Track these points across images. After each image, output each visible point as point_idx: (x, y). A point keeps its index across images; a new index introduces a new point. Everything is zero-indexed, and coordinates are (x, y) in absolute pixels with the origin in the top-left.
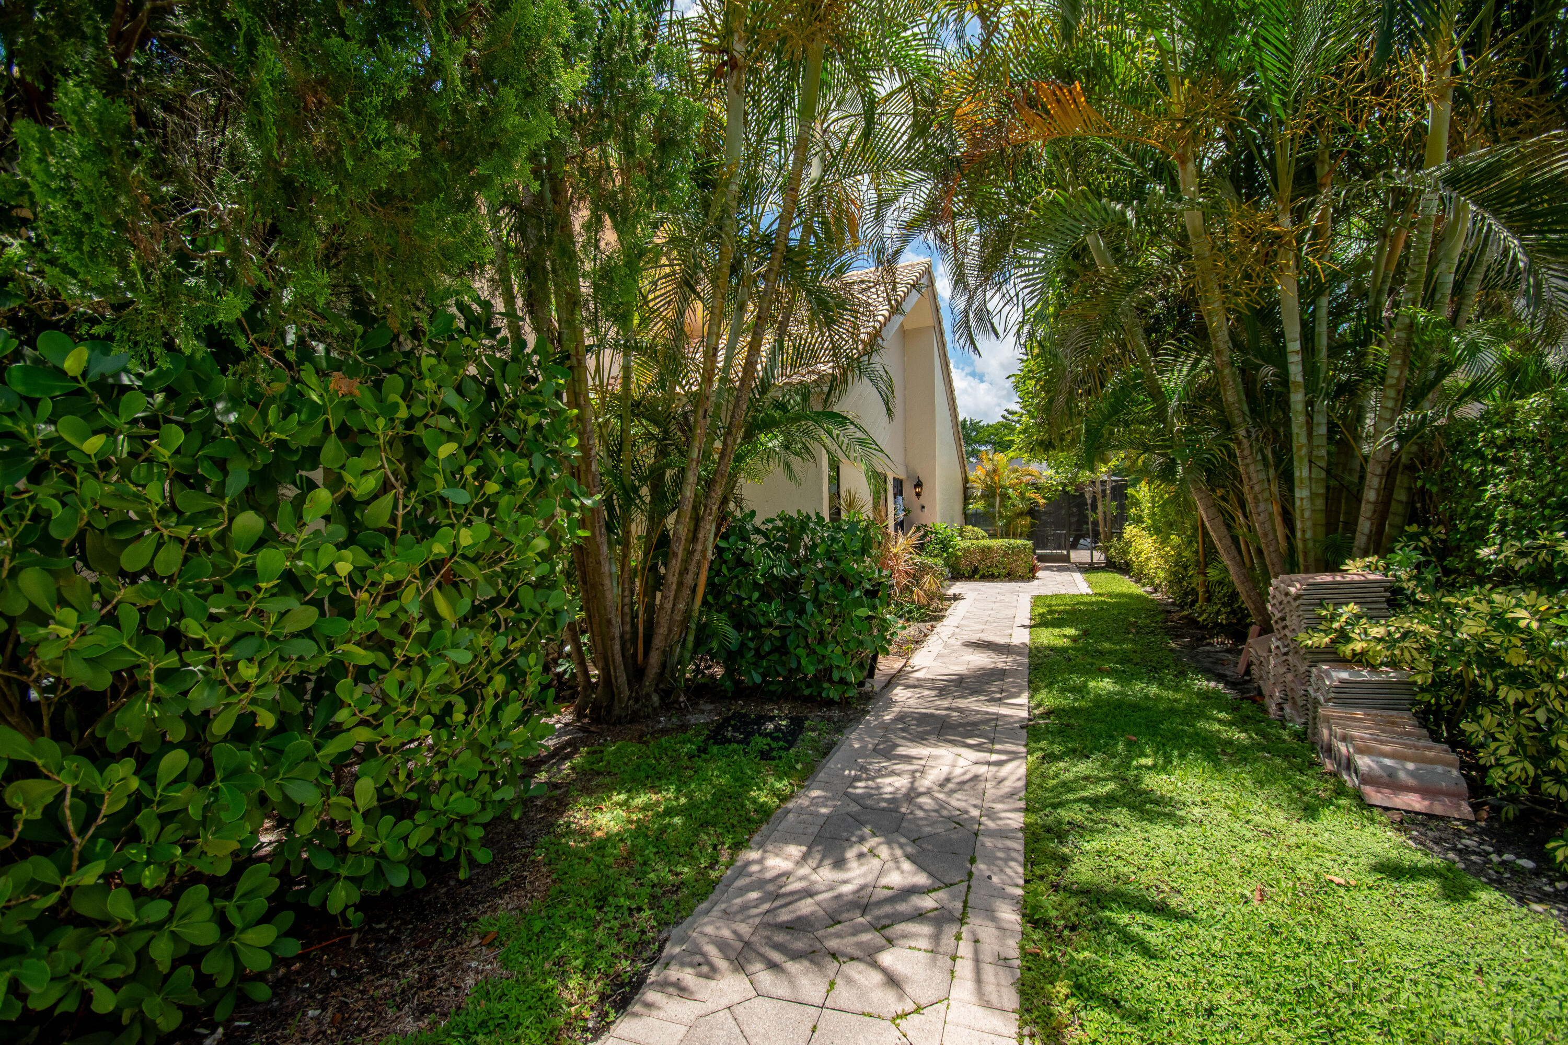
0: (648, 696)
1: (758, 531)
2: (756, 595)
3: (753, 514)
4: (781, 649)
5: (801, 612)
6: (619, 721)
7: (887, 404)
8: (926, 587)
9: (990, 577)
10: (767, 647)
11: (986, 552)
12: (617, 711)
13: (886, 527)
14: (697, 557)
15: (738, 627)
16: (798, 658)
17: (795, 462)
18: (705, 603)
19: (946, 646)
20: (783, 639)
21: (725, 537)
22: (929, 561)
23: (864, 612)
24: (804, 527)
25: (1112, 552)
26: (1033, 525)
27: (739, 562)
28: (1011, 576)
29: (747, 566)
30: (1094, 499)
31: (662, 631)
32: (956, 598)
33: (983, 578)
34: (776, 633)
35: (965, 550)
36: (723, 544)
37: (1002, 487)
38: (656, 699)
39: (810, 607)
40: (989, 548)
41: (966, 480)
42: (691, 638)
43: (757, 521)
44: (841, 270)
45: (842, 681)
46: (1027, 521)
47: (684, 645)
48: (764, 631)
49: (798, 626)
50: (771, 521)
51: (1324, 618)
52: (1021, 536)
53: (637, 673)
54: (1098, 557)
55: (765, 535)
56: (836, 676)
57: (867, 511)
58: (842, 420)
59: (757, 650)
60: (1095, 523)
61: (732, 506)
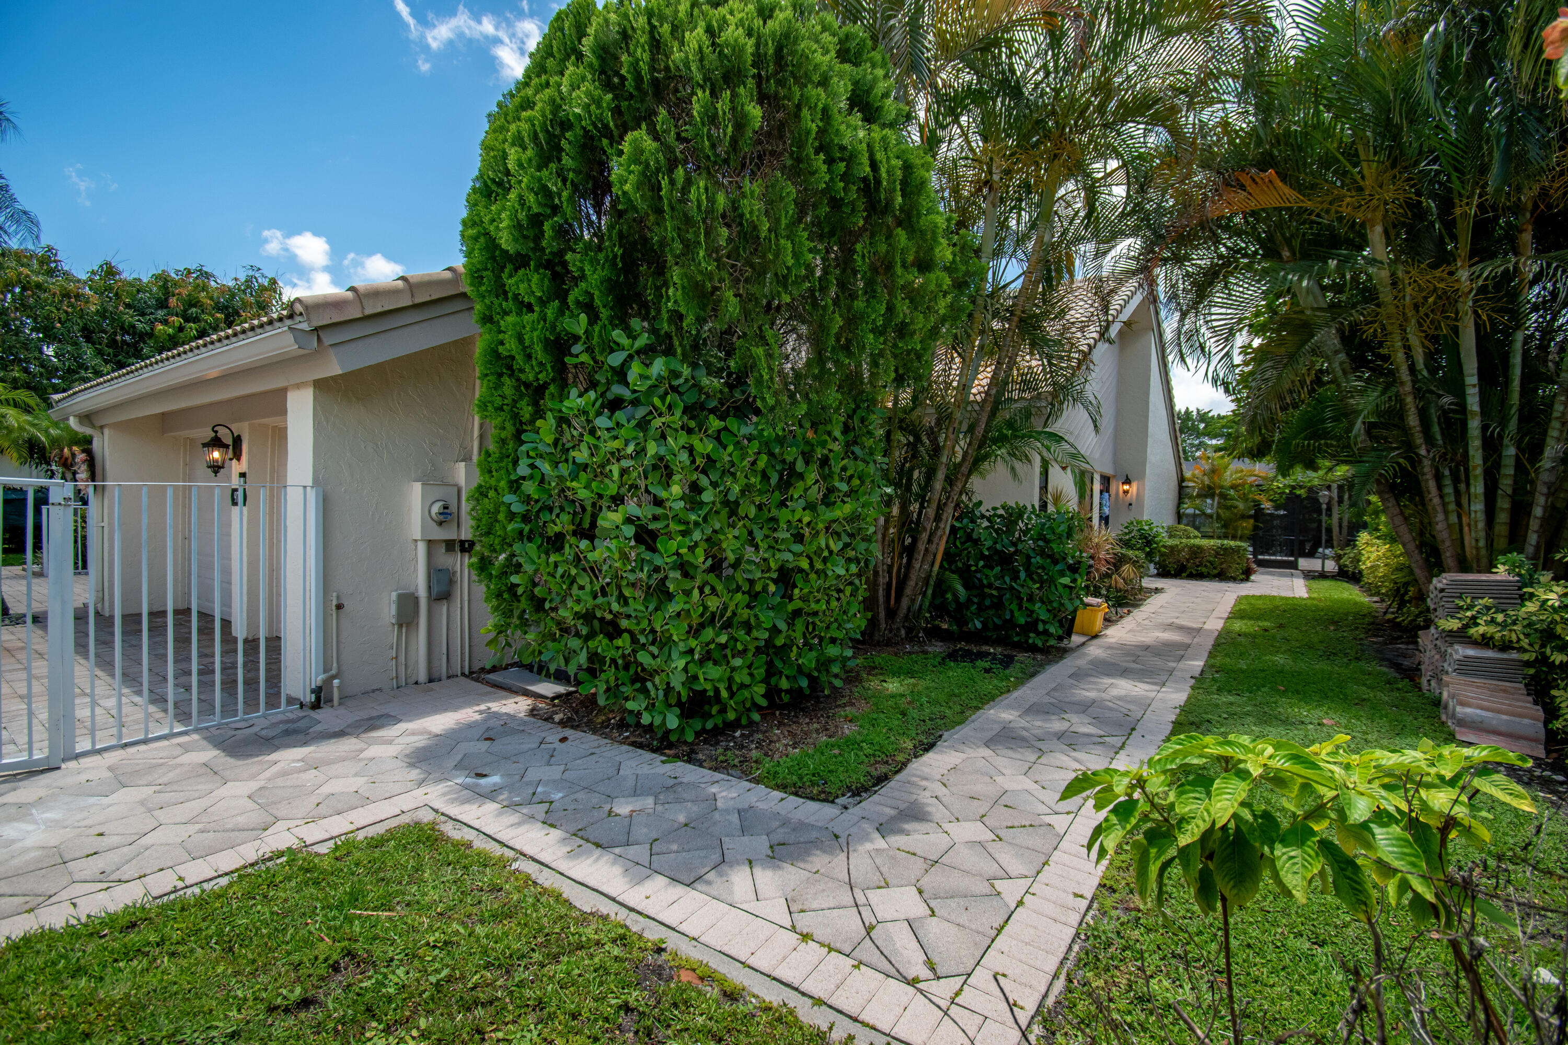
0: (898, 629)
1: (983, 516)
2: (981, 563)
3: (980, 503)
4: (998, 605)
5: (1015, 578)
6: (878, 644)
7: (1094, 422)
8: (1124, 574)
9: (1199, 576)
10: (988, 602)
11: (1196, 551)
12: (876, 637)
13: (1090, 519)
14: (939, 533)
15: (966, 587)
16: (1012, 612)
17: (1018, 465)
18: (941, 566)
19: (1139, 624)
20: (1000, 597)
21: (959, 519)
22: (1130, 553)
23: (1066, 580)
24: (1020, 516)
25: (1346, 561)
26: (1256, 528)
27: (969, 537)
28: (1222, 576)
29: (976, 542)
30: (1329, 505)
31: (912, 583)
32: (1157, 591)
33: (1191, 576)
34: (995, 593)
35: (1172, 548)
36: (957, 524)
37: (1222, 487)
38: (903, 632)
39: (1023, 575)
40: (1199, 547)
41: (1182, 479)
42: (930, 592)
43: (983, 509)
44: (1063, 312)
45: (1046, 632)
46: (1248, 524)
47: (924, 594)
48: (987, 590)
49: (1012, 588)
50: (995, 509)
51: (1461, 608)
52: (1241, 539)
53: (891, 614)
54: (1331, 566)
55: (989, 520)
56: (1041, 627)
57: (1072, 504)
58: (1058, 438)
59: (979, 604)
60: (1329, 530)
61: (964, 497)
